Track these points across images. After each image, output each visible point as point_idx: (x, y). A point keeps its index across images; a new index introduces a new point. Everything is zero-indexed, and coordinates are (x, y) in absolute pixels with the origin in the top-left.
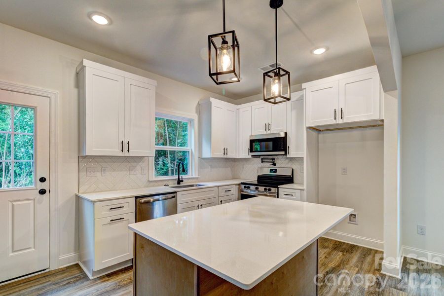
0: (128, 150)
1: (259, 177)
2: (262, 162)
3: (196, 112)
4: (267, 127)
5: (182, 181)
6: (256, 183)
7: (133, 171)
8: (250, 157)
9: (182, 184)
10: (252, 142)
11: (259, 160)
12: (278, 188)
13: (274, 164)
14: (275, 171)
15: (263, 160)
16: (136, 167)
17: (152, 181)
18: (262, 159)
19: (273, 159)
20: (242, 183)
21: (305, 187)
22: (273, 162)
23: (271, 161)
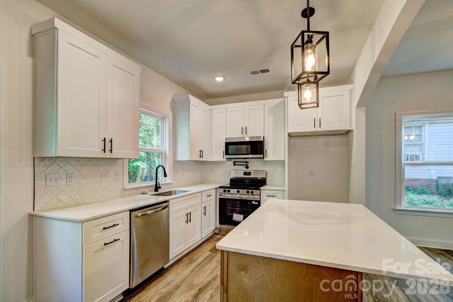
0: (111, 151)
1: (231, 180)
2: (234, 165)
3: (171, 109)
4: (245, 130)
5: (160, 188)
6: (229, 186)
7: (106, 177)
8: (225, 159)
9: (160, 191)
10: (228, 144)
11: (231, 163)
12: (260, 190)
13: (247, 167)
14: (249, 174)
15: (236, 163)
16: (109, 171)
17: (128, 189)
18: (234, 162)
19: (246, 162)
20: (220, 187)
21: (286, 188)
22: (246, 165)
23: (245, 163)
